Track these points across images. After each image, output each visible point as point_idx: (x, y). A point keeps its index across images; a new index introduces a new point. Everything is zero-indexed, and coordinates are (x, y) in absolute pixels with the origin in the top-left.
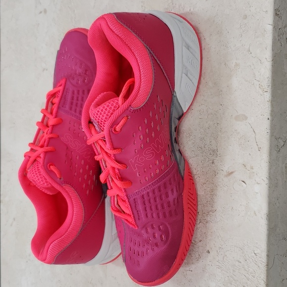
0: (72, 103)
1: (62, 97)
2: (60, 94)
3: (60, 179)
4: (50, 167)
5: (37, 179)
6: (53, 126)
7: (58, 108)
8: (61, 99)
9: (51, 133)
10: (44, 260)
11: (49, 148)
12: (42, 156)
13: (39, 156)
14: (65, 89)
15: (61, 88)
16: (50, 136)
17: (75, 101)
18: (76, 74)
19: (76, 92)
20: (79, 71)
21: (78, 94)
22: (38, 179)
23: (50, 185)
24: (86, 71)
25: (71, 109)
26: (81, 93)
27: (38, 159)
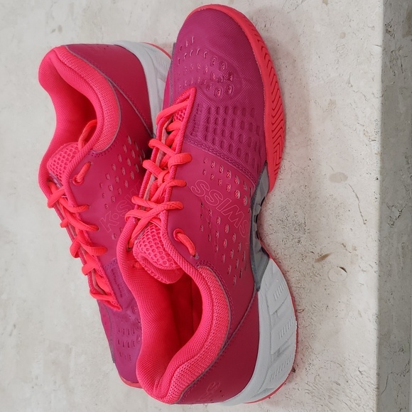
0: (207, 129)
1: (189, 118)
2: (187, 112)
3: (194, 256)
4: (176, 236)
5: (152, 254)
6: (177, 166)
7: (184, 136)
8: (188, 122)
9: (174, 178)
10: (161, 397)
11: (173, 204)
12: (162, 217)
13: (157, 218)
14: (196, 105)
15: (188, 103)
16: (173, 183)
17: (211, 126)
18: (211, 79)
19: (213, 110)
20: (218, 74)
21: (217, 113)
22: (155, 255)
23: (174, 266)
24: (230, 75)
25: (205, 138)
26: (221, 111)
27: (155, 222)
